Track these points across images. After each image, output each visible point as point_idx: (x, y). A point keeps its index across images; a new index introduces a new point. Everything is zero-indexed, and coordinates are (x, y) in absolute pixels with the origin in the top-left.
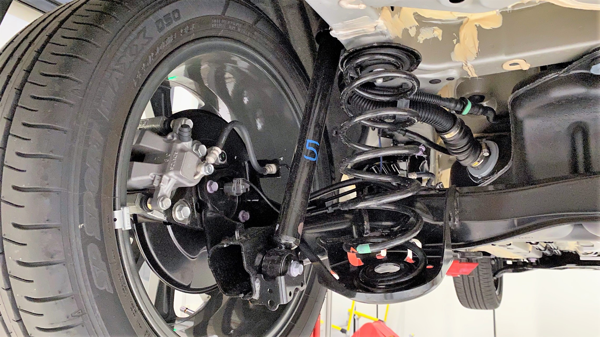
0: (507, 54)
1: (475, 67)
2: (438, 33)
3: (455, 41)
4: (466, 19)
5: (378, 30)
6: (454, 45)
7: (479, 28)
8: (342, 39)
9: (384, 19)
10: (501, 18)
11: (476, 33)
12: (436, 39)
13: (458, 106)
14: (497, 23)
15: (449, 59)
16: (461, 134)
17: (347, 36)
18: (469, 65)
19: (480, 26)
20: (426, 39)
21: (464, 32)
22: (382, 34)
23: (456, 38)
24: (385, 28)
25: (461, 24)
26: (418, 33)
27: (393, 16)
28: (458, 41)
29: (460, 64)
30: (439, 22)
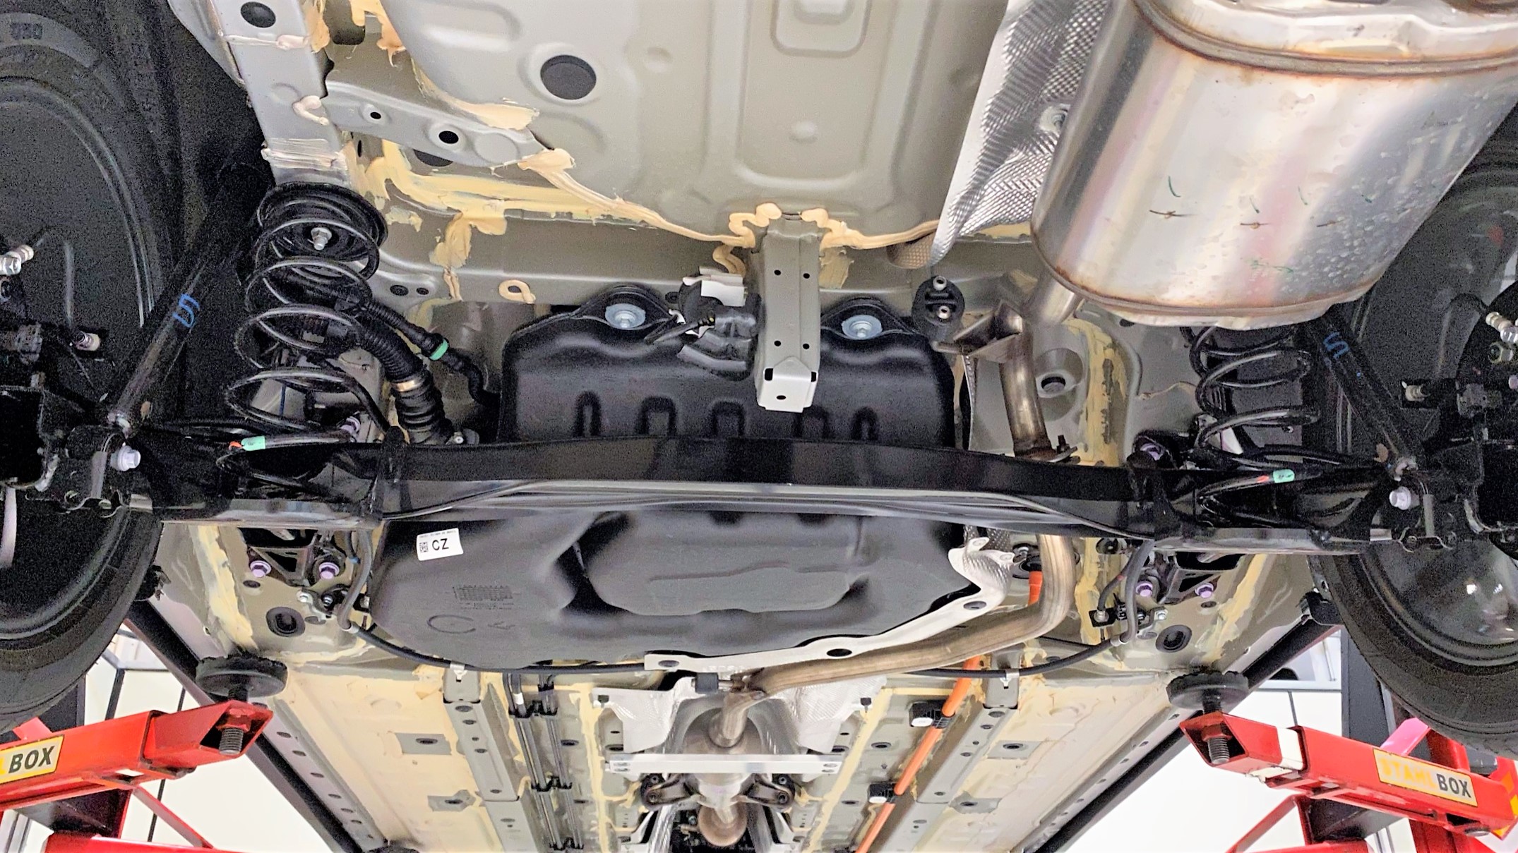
0: (506, 270)
1: (461, 279)
2: (416, 221)
3: (438, 239)
4: (458, 215)
5: (335, 168)
6: (437, 244)
7: (474, 230)
8: (276, 167)
9: (347, 154)
10: (505, 223)
11: (468, 235)
12: (411, 227)
13: (428, 342)
14: (500, 230)
15: (426, 260)
16: (424, 391)
17: (286, 162)
18: (453, 273)
19: (476, 228)
20: (397, 223)
21: (451, 230)
22: (339, 175)
23: (439, 235)
24: (346, 168)
25: (451, 219)
26: (387, 209)
27: (358, 163)
28: (443, 240)
29: (440, 270)
30: (421, 208)
